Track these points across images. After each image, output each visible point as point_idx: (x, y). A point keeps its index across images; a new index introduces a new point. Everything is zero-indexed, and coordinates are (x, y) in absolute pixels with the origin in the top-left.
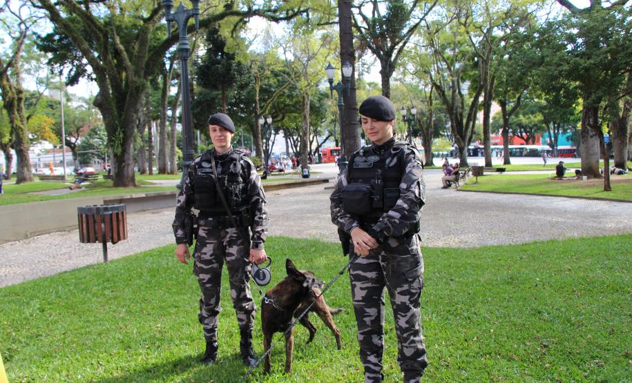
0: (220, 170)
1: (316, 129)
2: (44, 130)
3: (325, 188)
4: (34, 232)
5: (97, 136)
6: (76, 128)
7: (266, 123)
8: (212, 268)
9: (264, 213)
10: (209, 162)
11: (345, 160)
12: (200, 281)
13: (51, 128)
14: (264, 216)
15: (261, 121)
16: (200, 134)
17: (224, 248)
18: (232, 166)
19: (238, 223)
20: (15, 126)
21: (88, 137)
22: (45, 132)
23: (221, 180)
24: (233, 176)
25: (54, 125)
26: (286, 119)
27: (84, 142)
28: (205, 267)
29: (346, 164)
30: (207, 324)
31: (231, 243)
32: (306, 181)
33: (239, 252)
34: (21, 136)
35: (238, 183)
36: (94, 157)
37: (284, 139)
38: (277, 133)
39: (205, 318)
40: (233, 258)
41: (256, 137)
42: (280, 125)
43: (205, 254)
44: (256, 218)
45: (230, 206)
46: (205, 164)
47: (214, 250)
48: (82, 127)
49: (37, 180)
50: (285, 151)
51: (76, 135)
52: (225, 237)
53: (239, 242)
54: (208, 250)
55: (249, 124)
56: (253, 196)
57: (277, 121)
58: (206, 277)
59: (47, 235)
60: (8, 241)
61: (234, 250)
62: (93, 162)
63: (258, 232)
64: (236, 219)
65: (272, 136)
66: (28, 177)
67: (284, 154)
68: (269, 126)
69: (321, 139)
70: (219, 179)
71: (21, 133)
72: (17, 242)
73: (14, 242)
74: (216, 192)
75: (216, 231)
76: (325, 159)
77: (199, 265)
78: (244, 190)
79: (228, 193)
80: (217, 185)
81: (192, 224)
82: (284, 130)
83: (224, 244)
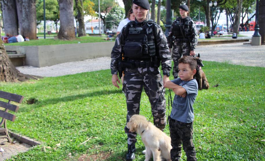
0: (182, 23)
1: (248, 8)
2: (89, 9)
3: (244, 44)
4: (98, 56)
5: (115, 13)
6: (105, 8)
7: (213, 6)
8: (178, 56)
9: (196, 39)
10: (179, 21)
11: (257, 28)
12: (174, 60)
13: (93, 8)
14: (195, 40)
15: (211, 5)
16: (174, 12)
17: (182, 49)
18: (186, 22)
19: (187, 41)
20: (78, 7)
21: (110, 13)
22: (90, 10)
23: (182, 27)
24: (186, 26)
25: (94, 6)
26: (227, 2)
27: (108, 16)
28: (175, 55)
29: (258, 30)
30: (175, 75)
31: (184, 48)
32: (235, 40)
33: (187, 51)
34: (81, 12)
35: (188, 28)
36: (113, 25)
37: (226, 15)
38: (221, 12)
39: (174, 73)
40: (185, 53)
41: (207, 14)
42: (223, 7)
43: (176, 51)
44: (193, 41)
45: (184, 35)
46: (178, 22)
47: (179, 50)
48: (109, 7)
49: (88, 36)
50: (226, 23)
51: (105, 12)
52: (182, 46)
53: (187, 48)
54: (177, 50)
55: (203, 6)
56: (193, 33)
57: (221, 5)
58: (175, 58)
59: (103, 58)
60: (87, 59)
61: (185, 50)
62: (113, 27)
63: (193, 45)
64: (186, 40)
65: (218, 14)
66: (84, 34)
67: (225, 25)
68: (216, 7)
69: (250, 16)
70: (181, 27)
71: (80, 10)
72: (91, 60)
73: (89, 60)
74: (180, 31)
75: (180, 43)
76: (252, 28)
77: (174, 54)
78: (189, 31)
79: (184, 31)
80: (181, 28)
81: (173, 41)
82: (226, 9)
83: (182, 48)
